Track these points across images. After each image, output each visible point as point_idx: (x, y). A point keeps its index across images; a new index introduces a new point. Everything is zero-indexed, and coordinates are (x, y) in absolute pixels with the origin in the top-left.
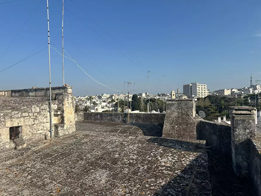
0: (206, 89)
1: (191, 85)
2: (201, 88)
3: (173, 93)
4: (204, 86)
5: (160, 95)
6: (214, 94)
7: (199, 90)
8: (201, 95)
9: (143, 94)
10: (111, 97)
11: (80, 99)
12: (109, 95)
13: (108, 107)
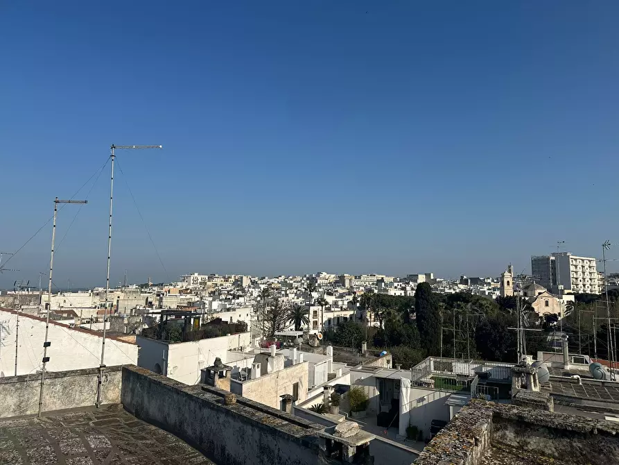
0: (595, 271)
1: (553, 258)
2: (580, 266)
3: (508, 277)
4: (590, 261)
5: (466, 281)
6: (614, 283)
7: (576, 272)
8: (581, 284)
9: (420, 276)
10: (340, 281)
11: (269, 285)
12: (333, 276)
13: (342, 307)
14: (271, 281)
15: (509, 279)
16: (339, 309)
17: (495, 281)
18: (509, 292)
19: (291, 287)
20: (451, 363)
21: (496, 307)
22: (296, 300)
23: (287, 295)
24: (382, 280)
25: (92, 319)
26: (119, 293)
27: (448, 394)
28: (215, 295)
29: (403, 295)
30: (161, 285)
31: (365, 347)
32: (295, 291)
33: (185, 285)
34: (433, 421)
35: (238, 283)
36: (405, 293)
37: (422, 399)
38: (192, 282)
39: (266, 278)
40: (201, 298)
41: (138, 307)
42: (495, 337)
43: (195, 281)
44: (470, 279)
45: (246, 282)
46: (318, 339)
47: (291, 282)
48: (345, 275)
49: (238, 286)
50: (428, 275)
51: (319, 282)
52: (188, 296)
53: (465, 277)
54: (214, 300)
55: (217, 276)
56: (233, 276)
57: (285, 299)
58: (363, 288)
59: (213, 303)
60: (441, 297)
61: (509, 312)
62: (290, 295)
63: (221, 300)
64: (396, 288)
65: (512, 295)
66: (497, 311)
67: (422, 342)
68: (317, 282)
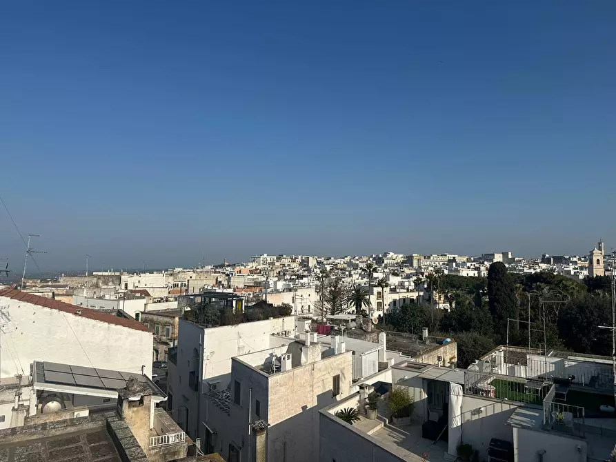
3: (598, 255)
5: (549, 259)
9: (496, 255)
10: (408, 261)
11: (334, 265)
12: (400, 256)
13: (408, 289)
14: (337, 261)
15: (599, 258)
16: (405, 291)
17: (583, 259)
18: (599, 271)
19: (356, 267)
20: (525, 354)
21: (583, 288)
22: (360, 281)
23: (351, 275)
24: (454, 260)
25: (162, 299)
26: (191, 274)
27: (512, 407)
28: (281, 275)
29: (477, 275)
30: (234, 266)
31: (426, 333)
32: (360, 271)
33: (254, 265)
34: (493, 440)
35: (304, 264)
36: (479, 273)
37: (478, 411)
38: (262, 262)
39: (332, 258)
40: (267, 278)
41: (206, 287)
42: (582, 322)
43: (265, 261)
44: (554, 257)
45: (312, 262)
46: (373, 324)
47: (357, 262)
48: (414, 255)
49: (305, 266)
50: (505, 255)
51: (385, 262)
52: (255, 276)
53: (547, 256)
54: (279, 280)
55: (284, 256)
56: (300, 257)
57: (349, 280)
58: (432, 269)
59: (278, 282)
60: (519, 278)
61: (599, 294)
62: (354, 276)
63: (285, 280)
64: (469, 268)
65: (602, 275)
66: (584, 293)
67: (495, 327)
68: (383, 262)
